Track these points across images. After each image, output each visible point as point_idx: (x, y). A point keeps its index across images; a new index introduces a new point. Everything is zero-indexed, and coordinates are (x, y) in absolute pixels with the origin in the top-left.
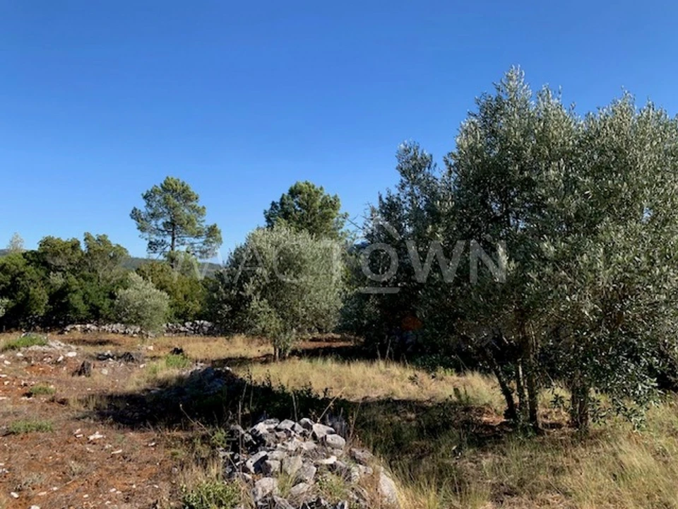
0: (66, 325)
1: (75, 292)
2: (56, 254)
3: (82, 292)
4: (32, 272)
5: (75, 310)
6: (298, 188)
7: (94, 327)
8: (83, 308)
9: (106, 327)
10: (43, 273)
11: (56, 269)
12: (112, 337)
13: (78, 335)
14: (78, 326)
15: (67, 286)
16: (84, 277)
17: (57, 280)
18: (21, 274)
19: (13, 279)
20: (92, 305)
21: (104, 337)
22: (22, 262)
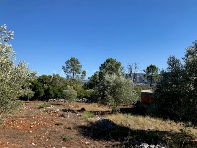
0: (48, 99)
1: (51, 90)
2: (45, 79)
3: (52, 90)
4: (40, 84)
5: (51, 95)
6: (109, 60)
7: (56, 100)
8: (53, 94)
9: (59, 100)
10: (42, 85)
11: (45, 83)
12: (61, 103)
13: (52, 102)
14: (52, 100)
15: (49, 88)
16: (53, 86)
17: (46, 86)
18: (37, 85)
19: (35, 86)
20: (55, 93)
21: (59, 103)
22: (37, 81)
